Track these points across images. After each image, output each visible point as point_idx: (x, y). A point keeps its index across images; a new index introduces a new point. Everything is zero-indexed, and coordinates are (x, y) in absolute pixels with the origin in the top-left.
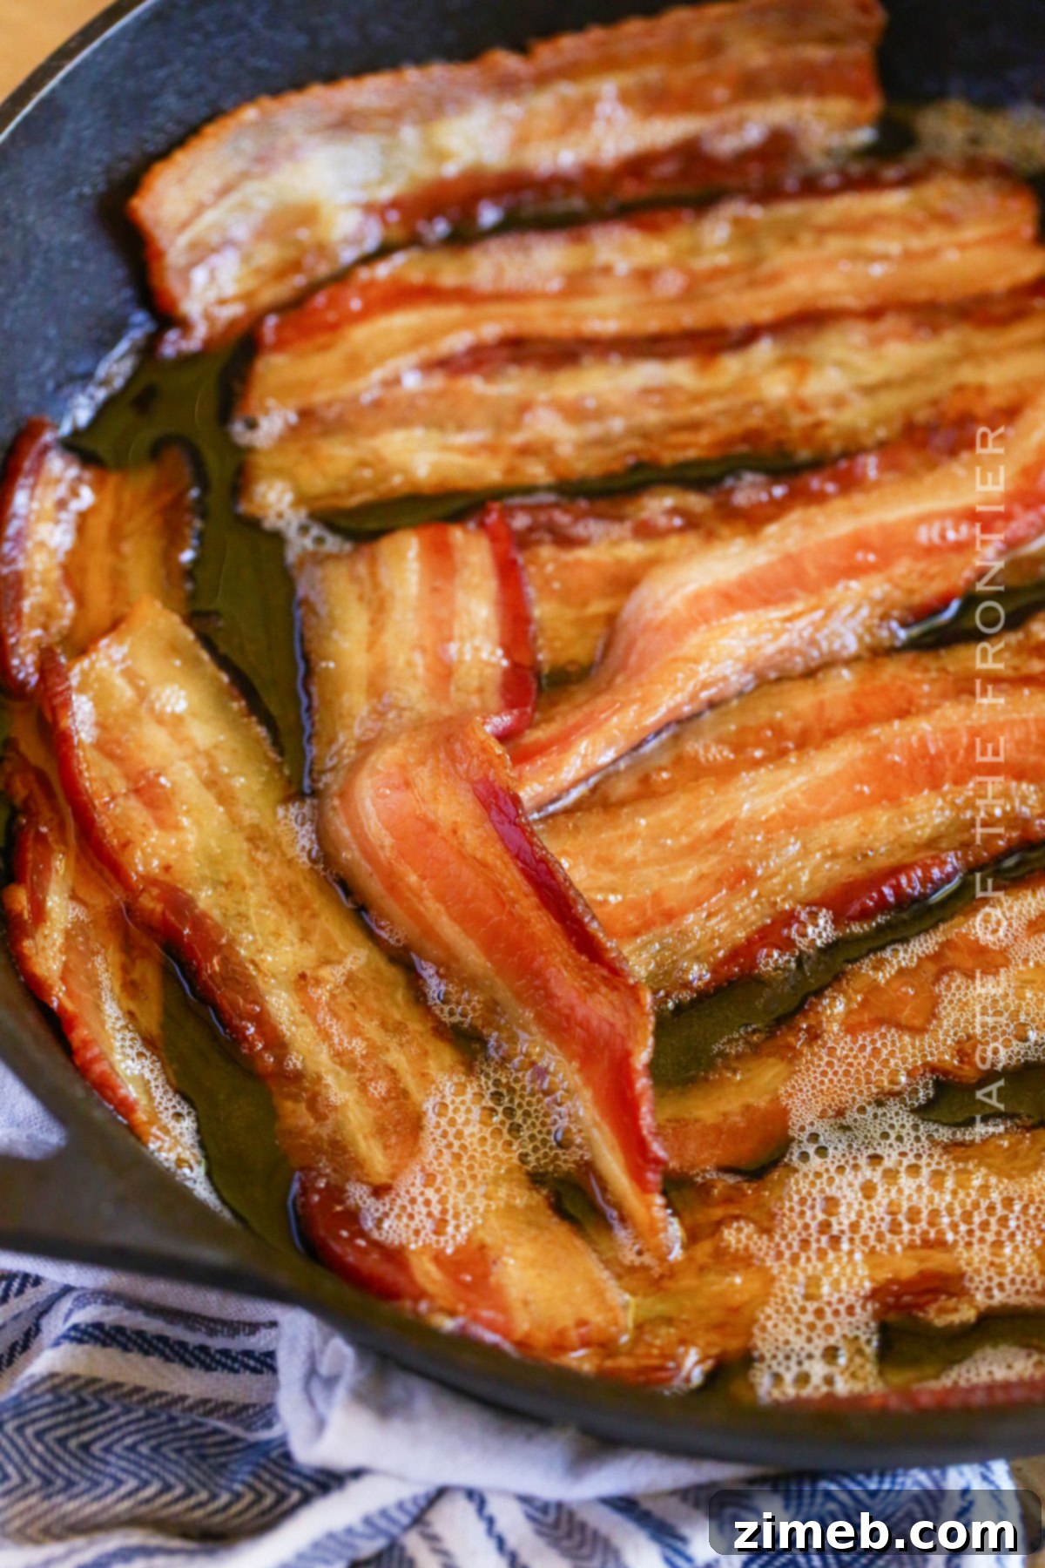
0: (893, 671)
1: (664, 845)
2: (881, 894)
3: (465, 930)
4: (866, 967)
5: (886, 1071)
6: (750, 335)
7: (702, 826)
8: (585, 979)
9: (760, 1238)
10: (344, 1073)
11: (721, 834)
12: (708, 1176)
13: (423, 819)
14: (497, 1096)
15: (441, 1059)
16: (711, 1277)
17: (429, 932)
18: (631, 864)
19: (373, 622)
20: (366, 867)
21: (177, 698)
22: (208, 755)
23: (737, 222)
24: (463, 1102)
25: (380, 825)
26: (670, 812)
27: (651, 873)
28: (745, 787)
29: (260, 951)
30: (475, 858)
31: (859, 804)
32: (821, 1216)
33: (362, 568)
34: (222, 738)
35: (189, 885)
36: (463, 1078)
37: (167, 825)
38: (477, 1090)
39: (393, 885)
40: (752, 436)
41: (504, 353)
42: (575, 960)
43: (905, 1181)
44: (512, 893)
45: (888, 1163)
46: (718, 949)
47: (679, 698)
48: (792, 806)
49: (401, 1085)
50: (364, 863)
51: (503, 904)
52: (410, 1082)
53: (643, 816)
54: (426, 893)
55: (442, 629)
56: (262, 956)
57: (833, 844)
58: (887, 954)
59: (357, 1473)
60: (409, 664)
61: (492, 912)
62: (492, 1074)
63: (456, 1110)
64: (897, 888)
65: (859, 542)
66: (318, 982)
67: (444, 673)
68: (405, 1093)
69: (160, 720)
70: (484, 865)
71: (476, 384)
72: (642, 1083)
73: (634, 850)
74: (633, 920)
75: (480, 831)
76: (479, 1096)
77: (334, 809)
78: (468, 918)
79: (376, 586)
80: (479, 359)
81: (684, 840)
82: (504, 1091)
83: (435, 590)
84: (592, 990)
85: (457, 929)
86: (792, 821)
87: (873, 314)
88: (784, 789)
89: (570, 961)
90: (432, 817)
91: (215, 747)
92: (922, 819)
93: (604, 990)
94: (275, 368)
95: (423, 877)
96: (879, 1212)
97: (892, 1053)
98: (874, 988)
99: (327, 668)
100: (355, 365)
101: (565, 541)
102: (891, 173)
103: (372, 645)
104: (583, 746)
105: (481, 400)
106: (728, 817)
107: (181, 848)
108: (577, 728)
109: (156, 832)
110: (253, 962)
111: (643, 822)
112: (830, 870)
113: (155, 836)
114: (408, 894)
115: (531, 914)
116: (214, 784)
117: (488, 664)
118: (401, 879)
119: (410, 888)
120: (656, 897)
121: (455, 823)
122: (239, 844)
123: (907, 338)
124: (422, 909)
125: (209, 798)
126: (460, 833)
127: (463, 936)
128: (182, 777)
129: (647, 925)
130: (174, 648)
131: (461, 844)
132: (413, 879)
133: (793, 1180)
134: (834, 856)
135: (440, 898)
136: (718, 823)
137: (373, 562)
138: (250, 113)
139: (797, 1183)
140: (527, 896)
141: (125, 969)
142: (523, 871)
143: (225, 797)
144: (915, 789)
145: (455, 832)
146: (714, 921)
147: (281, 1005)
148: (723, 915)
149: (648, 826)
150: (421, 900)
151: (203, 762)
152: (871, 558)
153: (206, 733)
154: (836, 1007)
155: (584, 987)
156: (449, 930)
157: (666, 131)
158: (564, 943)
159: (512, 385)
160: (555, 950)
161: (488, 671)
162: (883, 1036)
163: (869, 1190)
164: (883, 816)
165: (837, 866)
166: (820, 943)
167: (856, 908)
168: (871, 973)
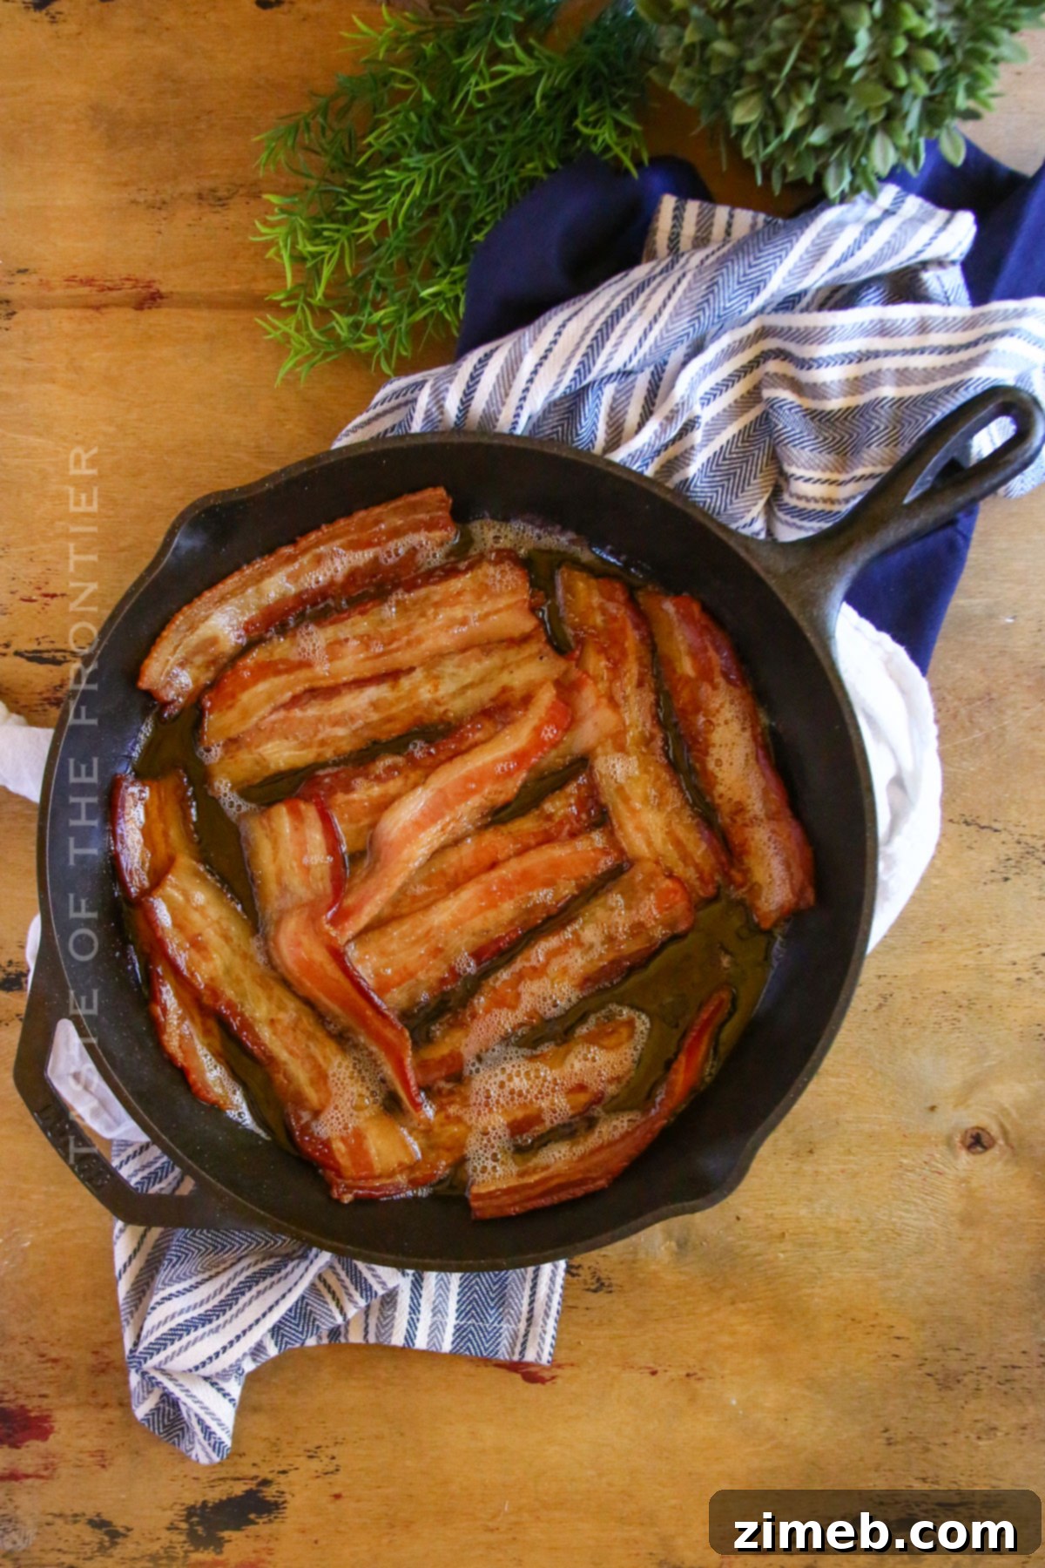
0: (489, 836)
1: (405, 942)
4: (490, 982)
5: (503, 1028)
6: (411, 669)
7: (420, 931)
9: (463, 1110)
10: (295, 1059)
11: (428, 934)
14: (355, 1064)
15: (331, 1048)
16: (447, 1128)
18: (393, 953)
19: (274, 848)
21: (200, 897)
22: (218, 922)
23: (398, 603)
25: (292, 962)
26: (407, 927)
27: (402, 955)
29: (254, 1011)
31: (481, 910)
32: (484, 1099)
33: (265, 822)
34: (223, 914)
35: (221, 986)
37: (207, 959)
39: (301, 984)
40: (419, 722)
41: (308, 695)
43: (516, 1080)
45: (508, 1071)
48: (455, 916)
49: (318, 1062)
50: (288, 975)
52: (321, 1060)
53: (396, 929)
54: (315, 989)
55: (302, 846)
56: (255, 1013)
57: (472, 930)
58: (499, 974)
60: (292, 867)
65: (468, 779)
66: (279, 1021)
67: (306, 871)
68: (320, 1066)
69: (196, 909)
71: (297, 713)
73: (394, 946)
74: (397, 979)
75: (331, 966)
76: (348, 1064)
79: (272, 830)
80: (295, 701)
81: (413, 939)
82: (357, 1061)
83: (297, 830)
84: (385, 1027)
85: (329, 1001)
86: (456, 923)
87: (463, 650)
90: (312, 959)
91: (221, 918)
92: (506, 912)
93: (389, 1028)
94: (212, 721)
95: (312, 983)
96: (506, 1094)
97: (505, 1021)
98: (495, 990)
100: (245, 714)
101: (347, 790)
102: (462, 566)
103: (275, 859)
105: (301, 721)
106: (429, 927)
107: (215, 969)
109: (204, 964)
110: (252, 1018)
111: (395, 933)
112: (473, 942)
113: (204, 966)
116: (227, 938)
117: (324, 864)
118: (304, 983)
120: (405, 968)
121: (321, 961)
122: (238, 961)
123: (479, 660)
125: (222, 941)
127: (332, 1004)
128: (211, 936)
129: (403, 981)
130: (197, 874)
131: (325, 970)
132: (309, 984)
133: (470, 1084)
134: (474, 936)
135: (321, 991)
136: (426, 929)
137: (269, 819)
138: (180, 618)
139: (472, 1085)
141: (203, 1024)
143: (229, 941)
144: (503, 899)
145: (322, 965)
146: (429, 972)
147: (265, 1034)
148: (433, 969)
149: (398, 934)
151: (216, 926)
152: (473, 786)
153: (214, 912)
154: (481, 1001)
155: (382, 1026)
156: (326, 1001)
157: (363, 557)
159: (313, 711)
161: (324, 867)
162: (501, 1012)
163: (502, 1085)
164: (492, 914)
165: (475, 939)
166: (473, 973)
167: (485, 956)
168: (493, 984)
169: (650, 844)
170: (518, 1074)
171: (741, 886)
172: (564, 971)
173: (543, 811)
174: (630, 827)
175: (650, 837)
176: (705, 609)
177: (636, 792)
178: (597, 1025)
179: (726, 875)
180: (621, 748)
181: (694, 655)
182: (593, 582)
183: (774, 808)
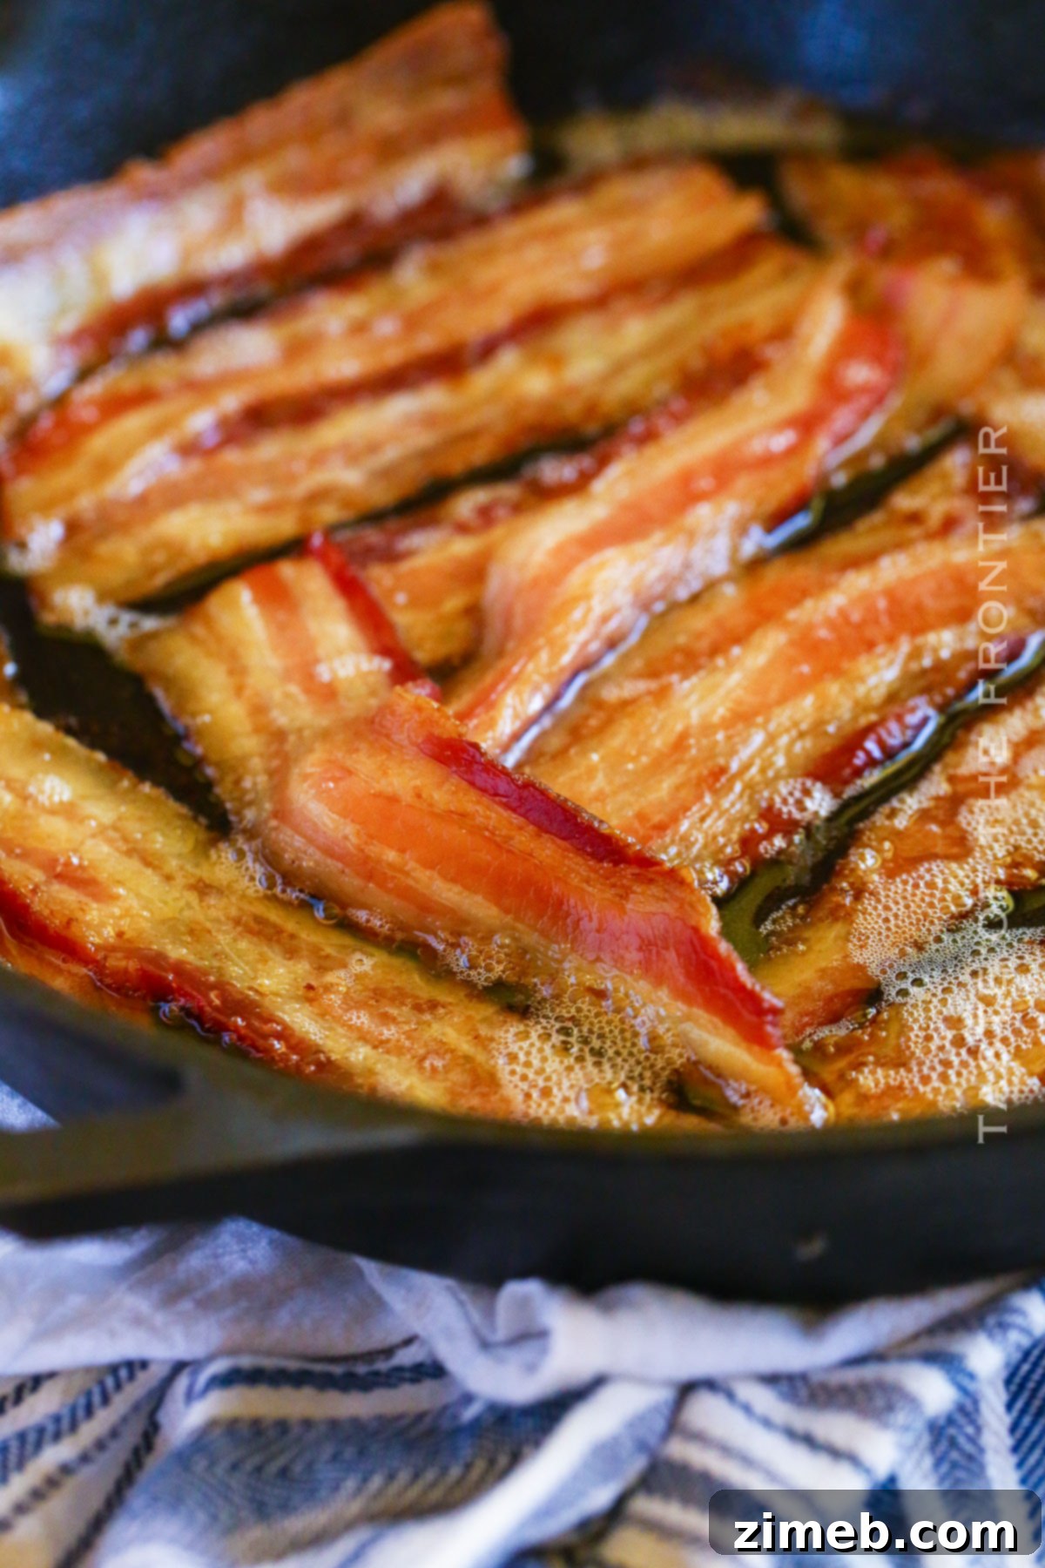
0: (775, 574)
1: (627, 771)
2: (868, 753)
3: (466, 887)
4: (879, 819)
5: (948, 897)
6: (488, 349)
7: (658, 742)
8: (614, 886)
9: (897, 1073)
10: (394, 1059)
11: (680, 744)
12: (816, 1038)
13: (378, 795)
14: (565, 1031)
15: (488, 1018)
17: (426, 906)
19: (231, 672)
20: (334, 865)
21: (57, 787)
22: (115, 828)
23: (426, 265)
24: (532, 1045)
25: (335, 816)
26: (619, 737)
27: (626, 797)
28: (687, 696)
29: (255, 978)
30: (452, 812)
31: (805, 684)
32: (949, 1034)
33: (199, 630)
34: (123, 809)
35: (151, 943)
36: (522, 1028)
37: (103, 897)
38: (541, 1031)
39: (370, 871)
42: (596, 871)
43: (1020, 980)
44: (504, 832)
45: (994, 972)
46: (725, 845)
47: (583, 636)
48: (739, 702)
49: (460, 1054)
50: (329, 861)
51: (499, 846)
53: (595, 750)
54: (411, 865)
55: (305, 657)
56: (259, 981)
57: (796, 724)
58: (895, 803)
59: (596, 1383)
60: (287, 695)
61: (489, 858)
62: (550, 1015)
63: (528, 1054)
64: (881, 744)
65: (688, 475)
66: (328, 988)
67: (327, 694)
68: (467, 1059)
69: (52, 811)
70: (463, 815)
72: (724, 947)
73: (597, 783)
75: (447, 787)
76: (546, 1037)
77: (276, 829)
78: (464, 872)
81: (644, 760)
82: (569, 1024)
83: (282, 628)
84: (625, 894)
85: (457, 888)
88: (722, 691)
89: (592, 875)
90: (389, 790)
91: (120, 818)
92: (873, 681)
93: (638, 888)
94: (26, 492)
95: (402, 851)
96: (1007, 1013)
97: (945, 881)
98: (896, 836)
99: (204, 724)
100: (105, 468)
101: (391, 557)
103: (239, 690)
104: (510, 699)
105: (246, 468)
106: (679, 727)
107: (127, 913)
108: (493, 687)
109: (95, 905)
110: (251, 988)
111: (595, 757)
112: (803, 749)
113: (95, 909)
114: (390, 873)
115: (532, 845)
116: (134, 851)
117: (370, 673)
118: (379, 861)
119: (391, 866)
120: (642, 816)
121: (415, 787)
124: (411, 882)
125: (134, 864)
126: (424, 795)
127: (466, 893)
128: (100, 855)
131: (431, 805)
132: (391, 856)
133: (906, 1015)
134: (801, 735)
135: (428, 864)
136: (671, 738)
137: (208, 623)
139: (911, 1014)
140: (520, 828)
142: (507, 806)
143: (149, 860)
144: (853, 655)
145: (419, 796)
146: (709, 822)
148: (715, 814)
149: (602, 759)
150: (407, 874)
151: (114, 835)
153: (102, 810)
154: (867, 861)
155: (617, 895)
156: (447, 893)
158: (579, 860)
160: (571, 870)
161: (372, 679)
162: (929, 870)
164: (833, 688)
165: (808, 743)
166: (824, 813)
167: (847, 772)
168: (887, 823)
173: (893, 511)
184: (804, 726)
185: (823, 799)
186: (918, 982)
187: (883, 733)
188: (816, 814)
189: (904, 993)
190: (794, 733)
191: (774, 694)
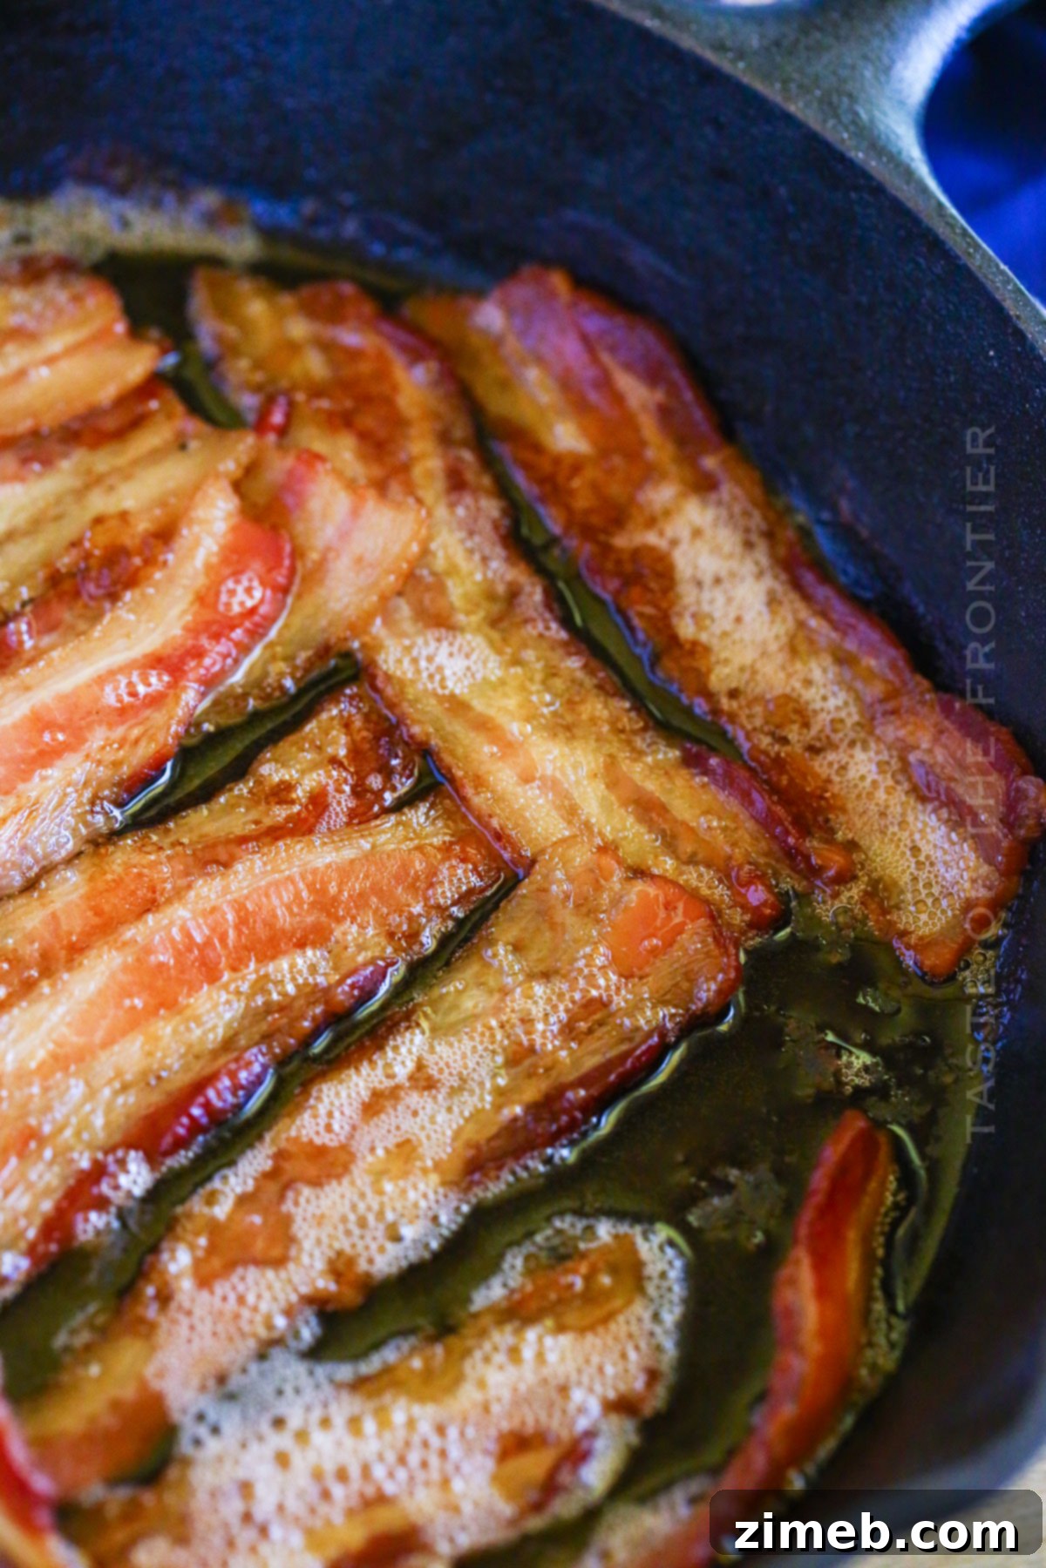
2: (191, 1118)
4: (196, 1205)
5: (258, 1318)
9: (177, 1551)
28: (3, 1036)
31: (135, 1022)
32: (238, 1507)
43: (319, 1438)
45: (294, 1424)
46: (26, 1229)
48: (60, 1043)
57: (119, 1074)
58: (216, 1183)
64: (207, 1106)
65: (41, 722)
86: (66, 1061)
88: (44, 1029)
92: (209, 1020)
96: (301, 1481)
97: (259, 1296)
98: (213, 1228)
112: (125, 1104)
133: (192, 1475)
134: (125, 1088)
139: (199, 1476)
144: (192, 988)
146: (12, 1198)
148: (20, 1188)
152: (60, 737)
154: (179, 1261)
162: (242, 1279)
163: (282, 1460)
164: (165, 1028)
165: (131, 1098)
166: (138, 1191)
167: (168, 1140)
168: (206, 1210)
169: (570, 811)
170: (325, 1423)
171: (845, 877)
172: (406, 1150)
173: (259, 783)
174: (504, 777)
175: (567, 795)
176: (583, 282)
177: (506, 710)
178: (529, 1272)
179: (794, 857)
180: (439, 620)
181: (579, 405)
182: (287, 300)
183: (876, 690)
184: (129, 1077)
185: (139, 1173)
186: (215, 1430)
187: (211, 1093)
188: (129, 1194)
189: (197, 1442)
190: (117, 1085)
191: (99, 1036)
